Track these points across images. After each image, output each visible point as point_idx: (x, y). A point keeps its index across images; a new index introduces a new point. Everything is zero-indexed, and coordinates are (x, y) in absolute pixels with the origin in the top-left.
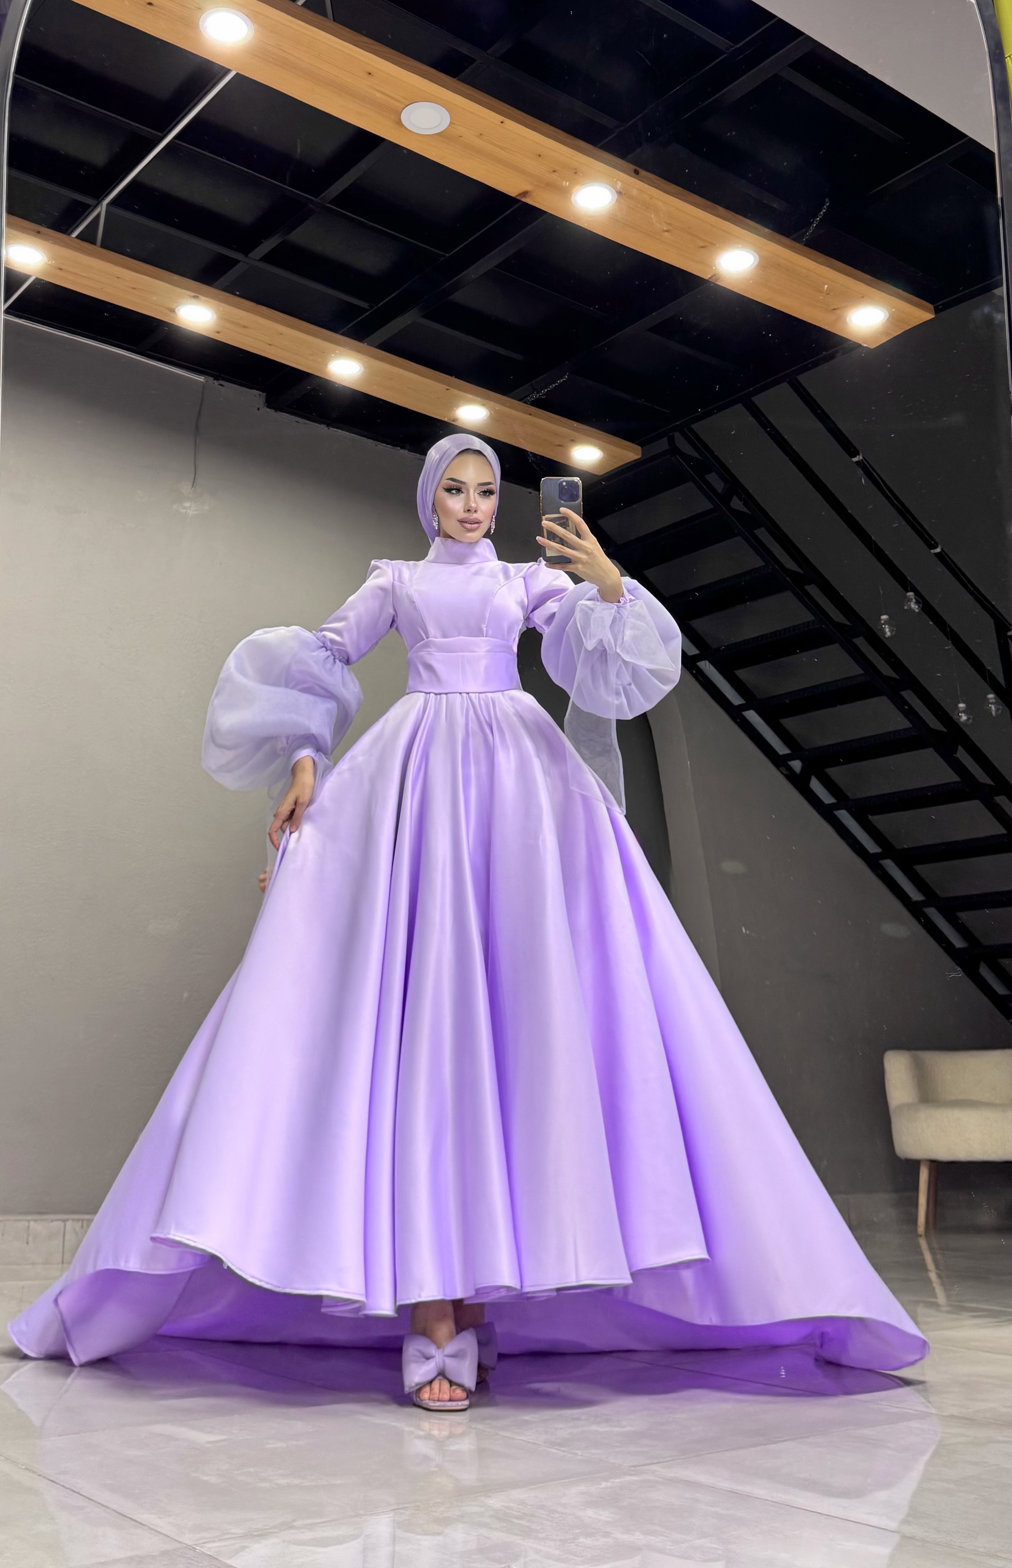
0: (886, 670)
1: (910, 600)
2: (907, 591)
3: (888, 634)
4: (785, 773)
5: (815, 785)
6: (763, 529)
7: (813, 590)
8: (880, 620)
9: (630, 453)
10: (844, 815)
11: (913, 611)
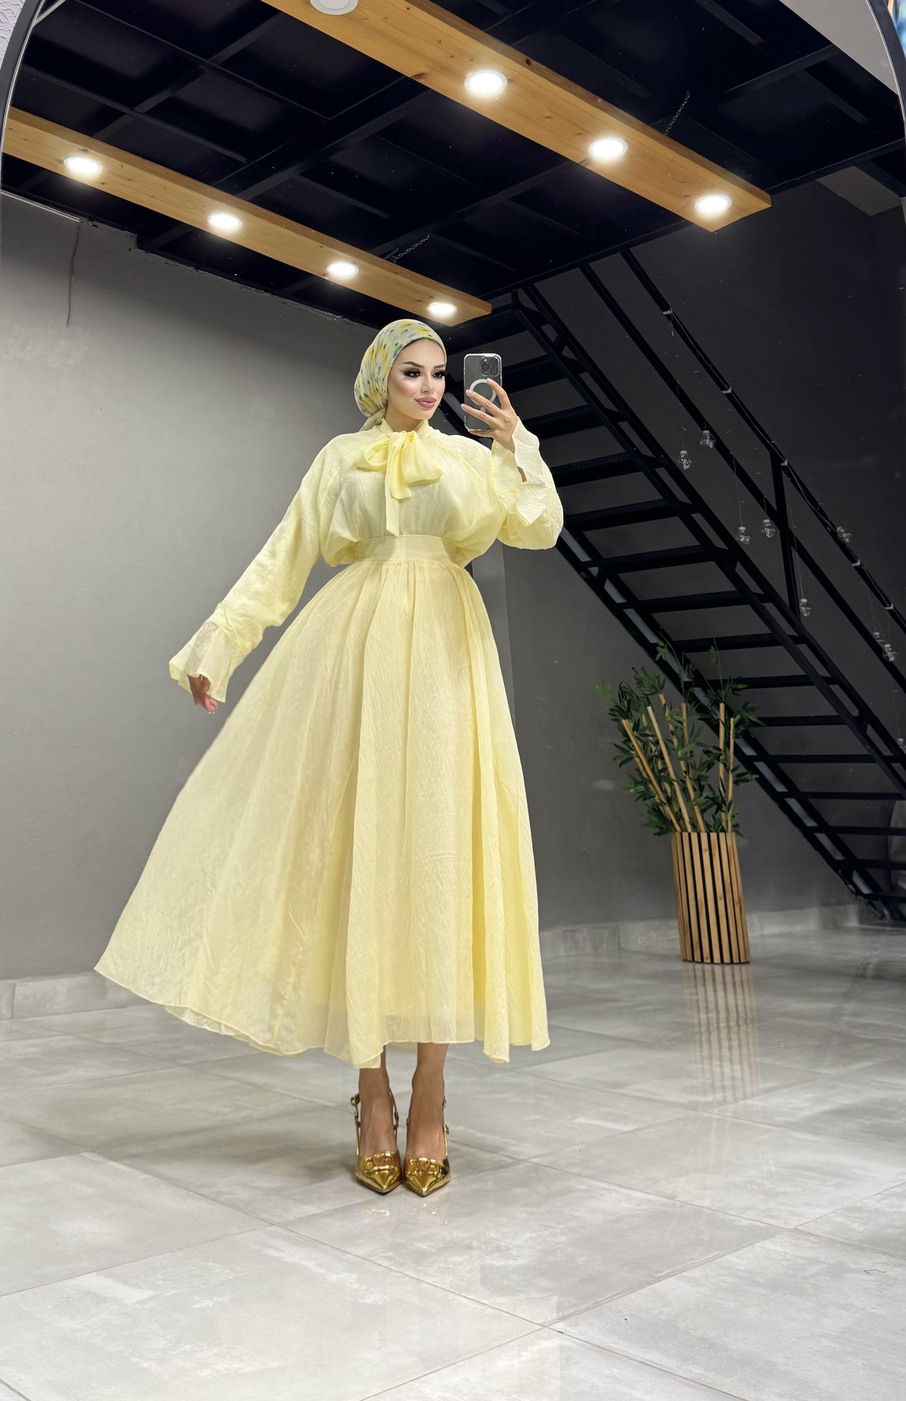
0: (682, 497)
1: (706, 438)
2: (704, 429)
3: (685, 467)
4: (585, 577)
5: (609, 587)
6: (587, 374)
7: (625, 426)
8: (679, 453)
9: (481, 309)
10: (631, 614)
11: (708, 447)
